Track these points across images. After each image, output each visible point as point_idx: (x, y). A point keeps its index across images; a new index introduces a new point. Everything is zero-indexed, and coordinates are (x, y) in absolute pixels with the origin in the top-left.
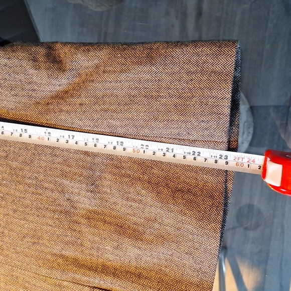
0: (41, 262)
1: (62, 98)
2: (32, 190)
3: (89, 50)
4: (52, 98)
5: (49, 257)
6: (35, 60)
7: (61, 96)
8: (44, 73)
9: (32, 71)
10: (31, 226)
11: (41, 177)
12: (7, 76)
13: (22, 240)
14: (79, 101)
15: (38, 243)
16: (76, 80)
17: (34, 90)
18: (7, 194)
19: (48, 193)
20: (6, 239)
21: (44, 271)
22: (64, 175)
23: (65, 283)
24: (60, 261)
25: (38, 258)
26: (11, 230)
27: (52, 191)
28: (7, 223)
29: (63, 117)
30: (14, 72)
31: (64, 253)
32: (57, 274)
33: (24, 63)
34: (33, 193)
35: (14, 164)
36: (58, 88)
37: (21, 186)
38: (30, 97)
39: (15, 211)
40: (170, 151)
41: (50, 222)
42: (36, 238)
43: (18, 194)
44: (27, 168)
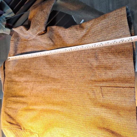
0: (86, 83)
1: (85, 36)
2: (81, 63)
3: (89, 21)
4: (82, 37)
5: (88, 81)
6: (77, 28)
7: (84, 36)
8: (79, 31)
9: (76, 31)
10: (82, 73)
11: (83, 59)
12: (71, 35)
13: (80, 78)
14: (89, 35)
15: (84, 78)
16: (88, 30)
17: (78, 37)
18: (75, 67)
19: (85, 63)
20: (76, 79)
21: (87, 85)
22: (88, 57)
23: (93, 87)
24: (91, 81)
25: (85, 82)
26: (77, 76)
27: (86, 62)
28: (76, 75)
29: (86, 41)
30: (72, 33)
31: (91, 79)
32: (91, 85)
33: (74, 30)
34: (81, 64)
35: (75, 58)
36: (83, 34)
37: (78, 63)
38: (77, 38)
39: (77, 71)
40: (115, 41)
41: (86, 71)
42: (84, 77)
43: (77, 66)
44: (79, 58)
